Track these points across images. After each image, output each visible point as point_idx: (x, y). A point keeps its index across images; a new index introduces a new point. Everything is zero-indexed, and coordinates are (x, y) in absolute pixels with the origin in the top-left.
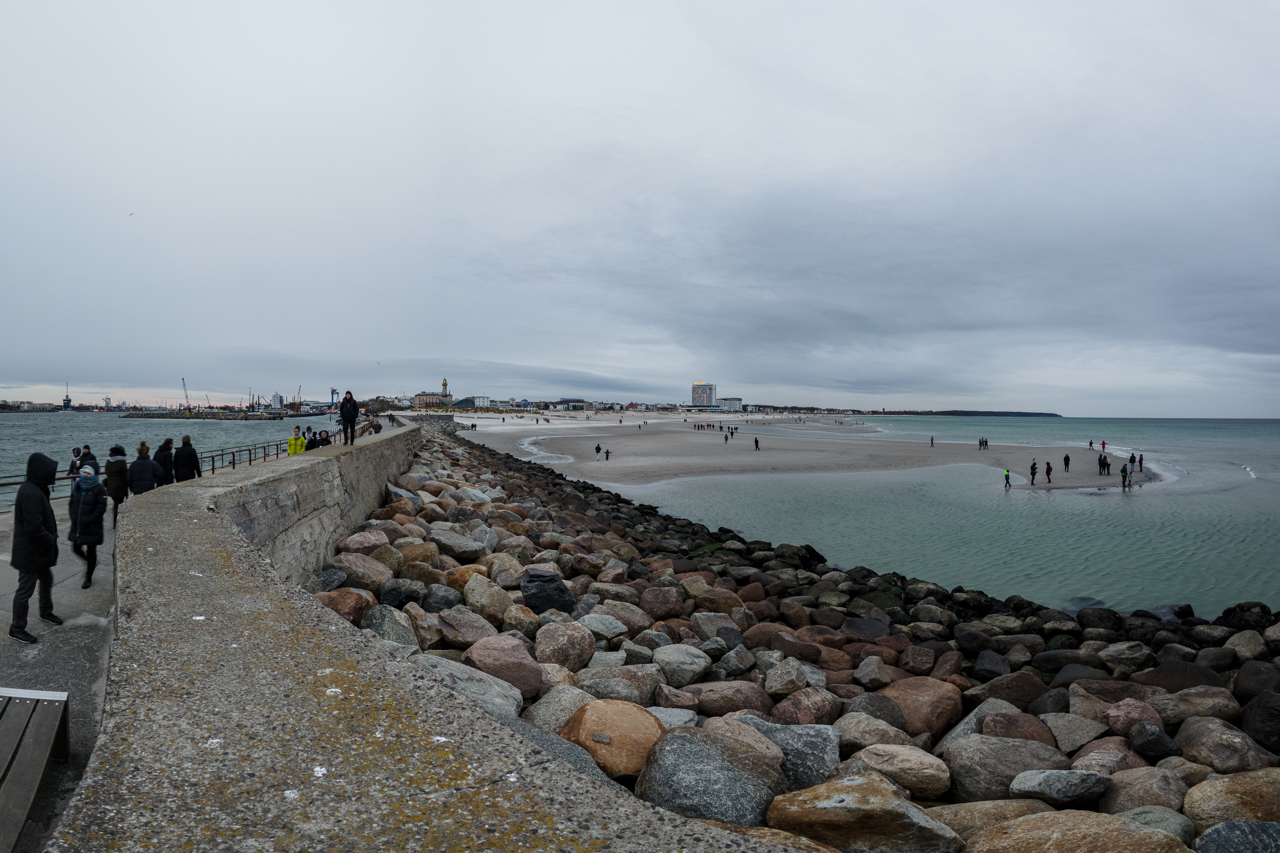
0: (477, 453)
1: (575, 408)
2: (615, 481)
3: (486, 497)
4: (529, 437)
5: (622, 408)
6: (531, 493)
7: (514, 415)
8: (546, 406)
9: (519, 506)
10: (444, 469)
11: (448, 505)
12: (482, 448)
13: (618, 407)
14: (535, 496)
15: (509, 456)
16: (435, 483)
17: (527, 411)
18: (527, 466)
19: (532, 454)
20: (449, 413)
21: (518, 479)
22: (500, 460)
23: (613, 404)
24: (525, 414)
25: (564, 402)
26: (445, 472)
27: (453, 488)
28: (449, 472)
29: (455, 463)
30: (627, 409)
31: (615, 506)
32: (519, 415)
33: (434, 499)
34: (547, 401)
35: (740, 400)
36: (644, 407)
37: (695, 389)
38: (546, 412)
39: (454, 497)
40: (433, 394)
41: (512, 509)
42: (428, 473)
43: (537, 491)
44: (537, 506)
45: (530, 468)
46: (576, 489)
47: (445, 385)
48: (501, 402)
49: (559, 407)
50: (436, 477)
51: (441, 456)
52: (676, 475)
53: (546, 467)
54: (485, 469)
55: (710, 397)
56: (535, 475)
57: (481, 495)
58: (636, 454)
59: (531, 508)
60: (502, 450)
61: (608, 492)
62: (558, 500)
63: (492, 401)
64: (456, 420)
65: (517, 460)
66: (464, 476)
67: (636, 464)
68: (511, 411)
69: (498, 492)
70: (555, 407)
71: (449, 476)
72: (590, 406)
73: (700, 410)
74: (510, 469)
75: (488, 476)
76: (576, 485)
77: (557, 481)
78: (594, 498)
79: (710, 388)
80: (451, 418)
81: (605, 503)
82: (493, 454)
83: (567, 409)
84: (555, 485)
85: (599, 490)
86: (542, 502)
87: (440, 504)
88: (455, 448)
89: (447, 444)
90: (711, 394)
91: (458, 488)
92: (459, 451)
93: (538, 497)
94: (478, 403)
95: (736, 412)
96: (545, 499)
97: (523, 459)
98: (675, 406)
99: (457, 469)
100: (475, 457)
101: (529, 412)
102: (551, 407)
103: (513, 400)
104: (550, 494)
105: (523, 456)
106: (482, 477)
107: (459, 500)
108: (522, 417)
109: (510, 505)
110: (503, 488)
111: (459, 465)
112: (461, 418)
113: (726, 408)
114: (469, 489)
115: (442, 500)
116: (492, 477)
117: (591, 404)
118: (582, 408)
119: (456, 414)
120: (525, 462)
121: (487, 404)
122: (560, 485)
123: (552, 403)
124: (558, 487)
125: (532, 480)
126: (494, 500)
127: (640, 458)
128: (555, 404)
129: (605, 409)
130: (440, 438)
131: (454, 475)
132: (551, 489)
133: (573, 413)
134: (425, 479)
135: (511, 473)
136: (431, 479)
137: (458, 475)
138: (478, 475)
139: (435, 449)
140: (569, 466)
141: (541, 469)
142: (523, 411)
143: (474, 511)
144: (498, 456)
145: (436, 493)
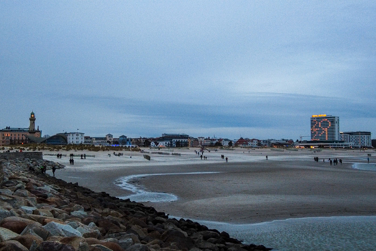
0: (69, 191)
1: (179, 145)
2: (223, 220)
3: (77, 232)
4: (127, 175)
5: (230, 144)
6: (128, 229)
7: (111, 152)
8: (147, 143)
9: (114, 241)
10: (29, 205)
11: (32, 241)
12: (76, 187)
13: (226, 144)
14: (133, 232)
15: (104, 194)
16: (18, 218)
17: (125, 148)
18: (125, 204)
19: (131, 193)
20: (37, 151)
21: (113, 215)
22: (95, 197)
23: (220, 140)
24: (123, 152)
25: (166, 138)
26: (30, 209)
27: (38, 224)
28: (35, 208)
29: (43, 199)
30: (236, 145)
31: (222, 245)
32: (117, 152)
33: (15, 235)
34: (148, 137)
35: (369, 134)
36: (255, 143)
37: (314, 122)
38: (146, 149)
39: (39, 232)
40: (19, 130)
41: (106, 244)
42: (9, 209)
43: (134, 227)
44: (134, 242)
45: (128, 206)
46: (178, 227)
47: (32, 120)
48: (97, 139)
49: (161, 144)
50: (19, 213)
51: (26, 192)
52: (292, 215)
53: (146, 205)
54: (76, 205)
55: (332, 131)
56: (133, 212)
57: (71, 230)
58: (246, 192)
59: (127, 244)
60: (97, 188)
61: (215, 230)
62: (158, 237)
63: (86, 138)
64: (45, 158)
65: (114, 198)
66: (53, 212)
67: (245, 202)
68: (107, 149)
69: (91, 228)
70: (157, 144)
71: (34, 212)
72: (195, 142)
73: (320, 146)
74: (105, 207)
75: (81, 212)
76: (180, 224)
77: (158, 218)
78: (200, 236)
79: (332, 120)
80: (39, 156)
81: (211, 242)
82: (87, 192)
83: (170, 146)
84: (155, 222)
85: (204, 228)
86: (141, 239)
87: (22, 240)
88: (43, 185)
89: (33, 181)
90: (333, 128)
91: (44, 223)
92: (48, 188)
93: (136, 234)
94: (71, 140)
95: (363, 147)
96: (143, 235)
97: (120, 198)
98: (291, 141)
99: (45, 205)
100: (66, 195)
101: (127, 149)
102: (153, 144)
103: (110, 136)
104: (149, 231)
105: (121, 195)
106: (73, 214)
107: (45, 235)
108: (119, 155)
109: (104, 241)
110: (97, 224)
111: (48, 202)
112: (49, 156)
113: (351, 144)
114: (57, 224)
115: (24, 236)
116: (85, 213)
117: (196, 140)
118: (186, 145)
119: (44, 152)
120: (122, 200)
121: (81, 140)
122: (162, 222)
123: (153, 140)
124: (159, 224)
125: (129, 217)
126: (86, 236)
127: (251, 196)
128: (157, 141)
129: (211, 145)
130: (24, 176)
131: (40, 211)
132: (151, 226)
133: (176, 151)
134: (6, 215)
135: (107, 210)
136: (12, 215)
137: (45, 212)
138: (69, 212)
139: (19, 185)
140: (172, 204)
141: (140, 206)
142: (121, 149)
143: (63, 245)
144: (93, 195)
145: (18, 228)
